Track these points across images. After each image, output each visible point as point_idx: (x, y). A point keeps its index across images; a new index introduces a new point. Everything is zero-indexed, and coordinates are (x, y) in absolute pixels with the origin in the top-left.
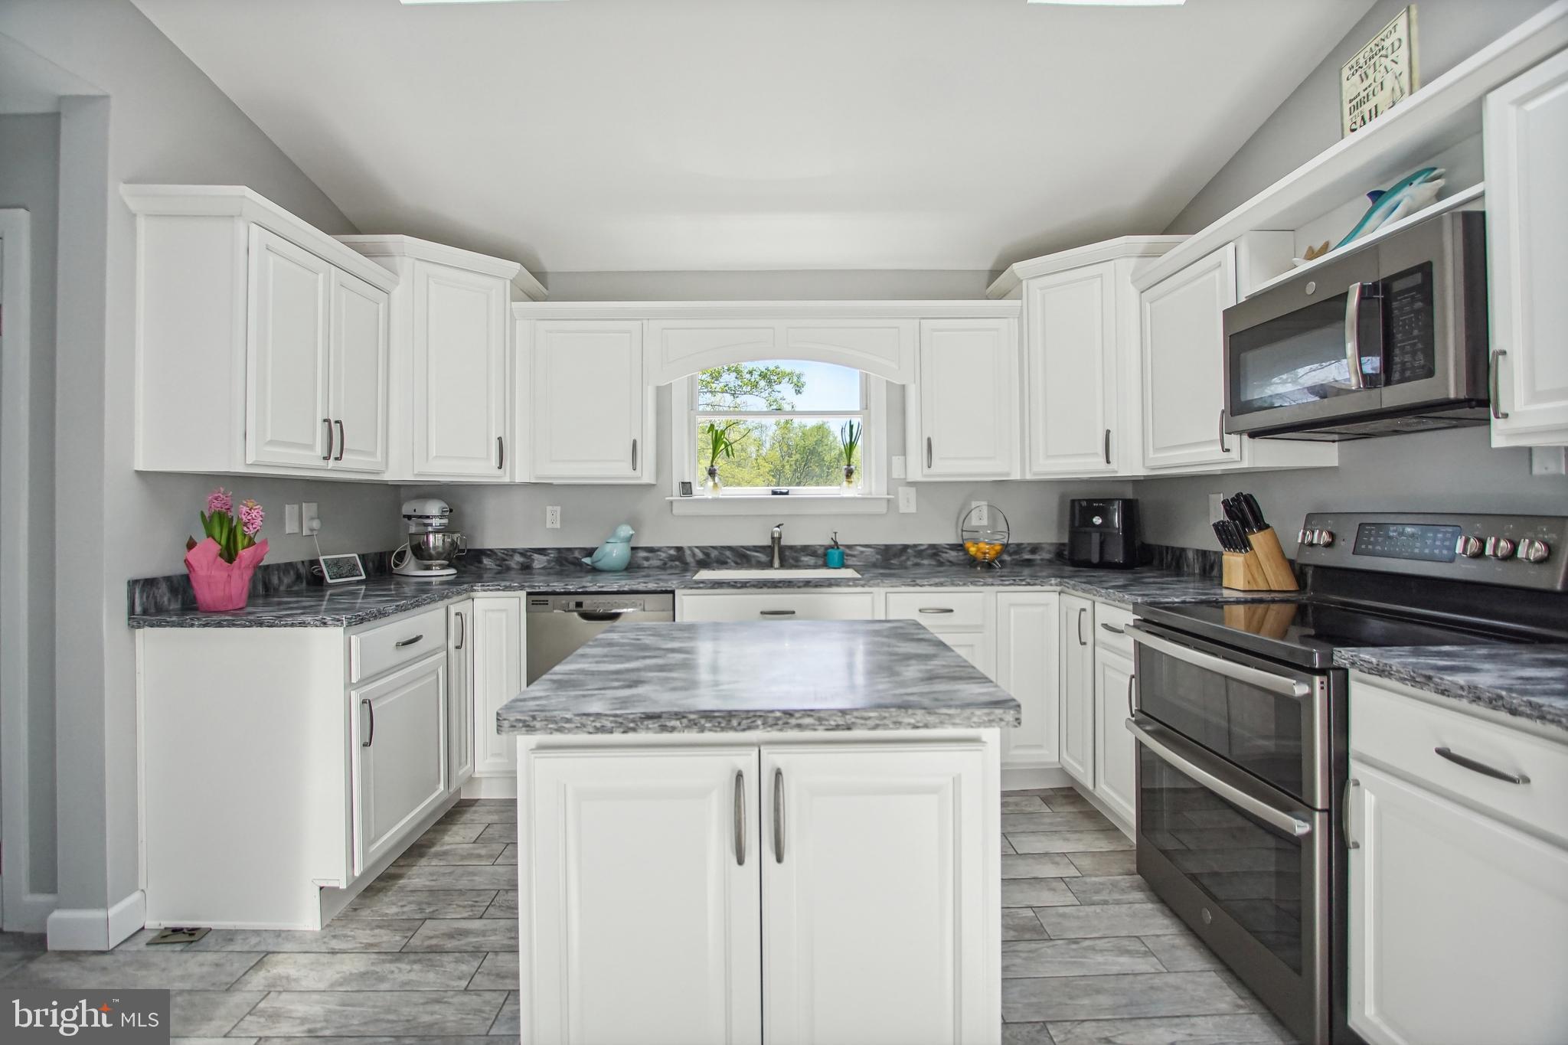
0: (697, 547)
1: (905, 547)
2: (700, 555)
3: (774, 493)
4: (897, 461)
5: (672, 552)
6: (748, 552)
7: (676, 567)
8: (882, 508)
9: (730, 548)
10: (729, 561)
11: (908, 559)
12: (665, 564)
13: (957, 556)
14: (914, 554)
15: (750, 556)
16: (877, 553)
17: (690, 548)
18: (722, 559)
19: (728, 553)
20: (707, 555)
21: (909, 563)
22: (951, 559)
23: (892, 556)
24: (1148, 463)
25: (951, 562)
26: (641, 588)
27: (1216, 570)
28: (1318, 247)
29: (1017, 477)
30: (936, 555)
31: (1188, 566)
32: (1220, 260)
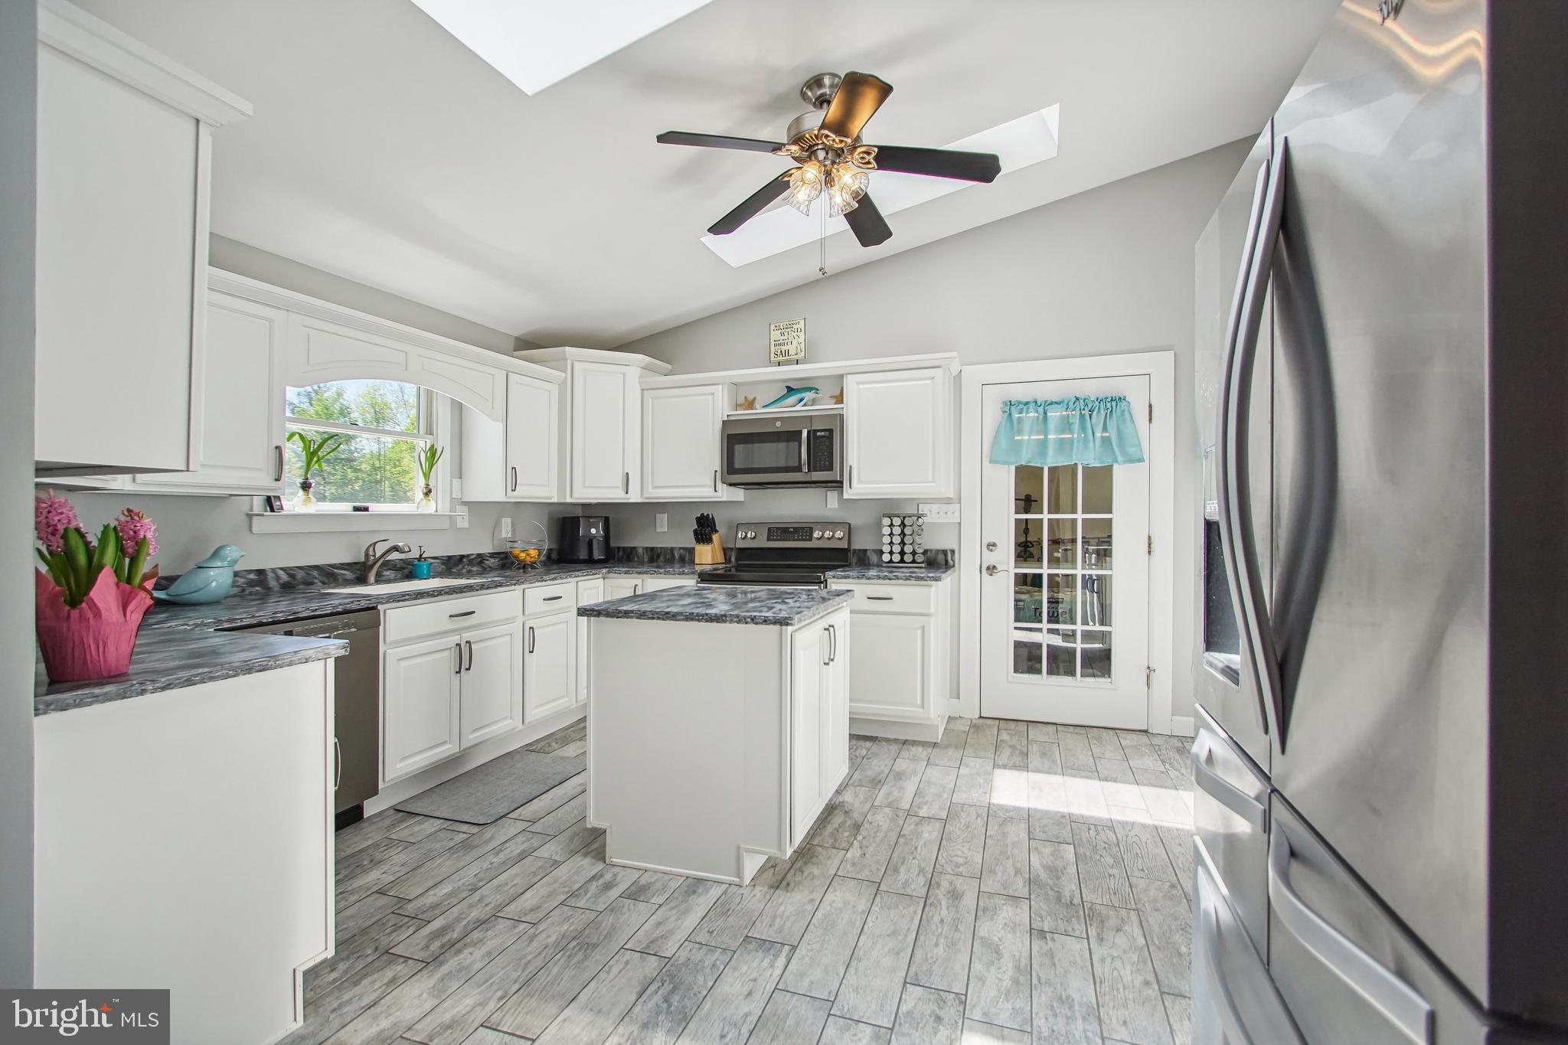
0: (281, 569)
1: (462, 557)
2: (284, 577)
3: (356, 509)
4: (456, 482)
5: (252, 576)
6: (336, 571)
7: (257, 593)
8: (446, 525)
9: (316, 567)
10: (316, 581)
11: (463, 567)
12: (243, 590)
13: (494, 562)
14: (468, 562)
15: (337, 574)
16: (443, 564)
17: (273, 570)
18: (310, 581)
19: (315, 573)
20: (292, 576)
21: (465, 571)
22: (491, 565)
23: (452, 565)
24: (646, 495)
25: (490, 567)
26: (354, 606)
27: (662, 558)
28: (750, 398)
29: (555, 500)
30: (481, 562)
31: (638, 558)
32: (712, 392)
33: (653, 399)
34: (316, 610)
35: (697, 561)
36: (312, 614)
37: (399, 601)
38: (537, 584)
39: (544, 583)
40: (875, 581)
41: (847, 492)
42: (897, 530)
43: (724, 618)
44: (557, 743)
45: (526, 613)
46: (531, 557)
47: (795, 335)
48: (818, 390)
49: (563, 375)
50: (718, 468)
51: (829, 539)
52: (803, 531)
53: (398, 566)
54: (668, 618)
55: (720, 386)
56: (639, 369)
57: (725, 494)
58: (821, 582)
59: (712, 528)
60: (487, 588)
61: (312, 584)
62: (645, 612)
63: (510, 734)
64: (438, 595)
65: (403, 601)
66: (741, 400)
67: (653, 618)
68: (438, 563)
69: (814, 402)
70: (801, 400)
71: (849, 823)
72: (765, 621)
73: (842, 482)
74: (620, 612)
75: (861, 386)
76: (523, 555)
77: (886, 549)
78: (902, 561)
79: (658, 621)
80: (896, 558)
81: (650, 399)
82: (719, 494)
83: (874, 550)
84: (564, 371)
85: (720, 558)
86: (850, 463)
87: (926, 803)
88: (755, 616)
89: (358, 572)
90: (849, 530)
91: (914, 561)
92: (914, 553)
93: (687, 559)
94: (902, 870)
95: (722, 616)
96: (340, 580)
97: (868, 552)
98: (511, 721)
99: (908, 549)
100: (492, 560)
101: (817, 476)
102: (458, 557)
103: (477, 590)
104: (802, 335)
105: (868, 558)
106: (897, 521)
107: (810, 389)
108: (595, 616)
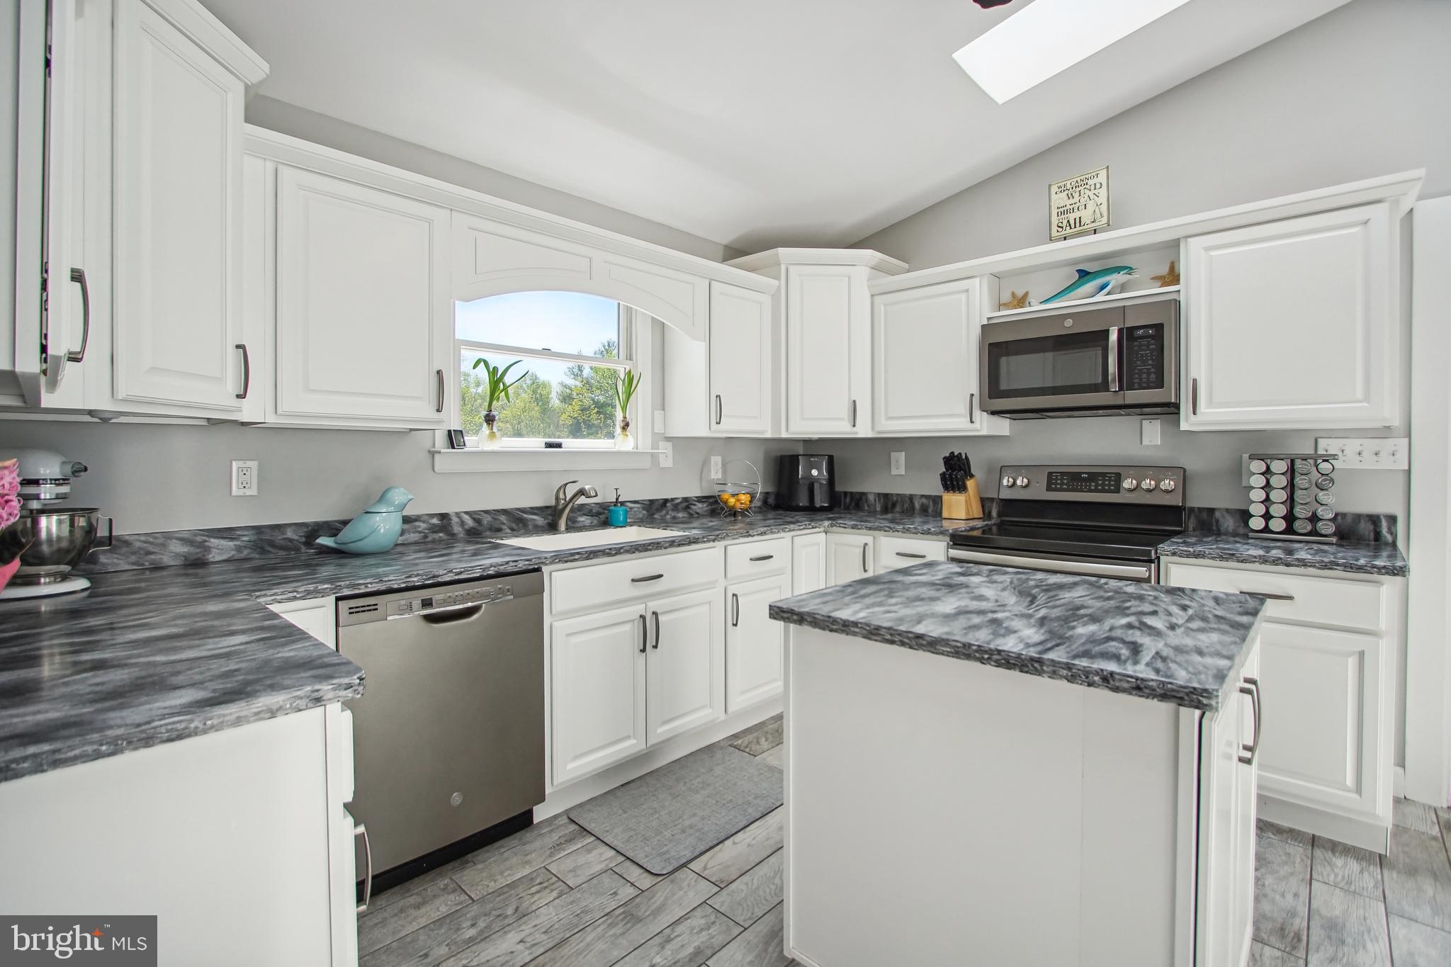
0: (466, 513)
1: (666, 501)
2: (470, 522)
3: (549, 445)
4: (658, 414)
5: (435, 521)
6: (525, 516)
7: (441, 540)
8: (647, 463)
9: (504, 512)
11: (667, 513)
12: (426, 537)
13: (702, 508)
14: (672, 508)
15: (527, 520)
16: (643, 509)
17: (457, 514)
18: (496, 526)
19: (503, 518)
20: (478, 521)
21: (668, 517)
22: (698, 511)
23: (654, 511)
24: (878, 428)
25: (698, 513)
26: (509, 568)
27: (898, 508)
28: (1020, 293)
29: (768, 435)
30: (688, 507)
31: (868, 506)
32: (966, 288)
33: (885, 305)
34: (461, 573)
35: (945, 514)
36: (457, 577)
37: (566, 562)
38: (742, 540)
39: (750, 539)
40: (1257, 566)
41: (1187, 420)
42: (1279, 481)
43: (1036, 665)
45: (729, 575)
46: (742, 504)
47: (1091, 194)
48: (1131, 269)
49: (776, 282)
50: (975, 390)
51: (1149, 491)
52: (1108, 478)
53: (594, 511)
54: (920, 647)
55: (977, 280)
56: (868, 269)
57: (986, 425)
58: (1151, 561)
59: (965, 472)
60: (679, 545)
61: (499, 530)
62: (878, 628)
63: (709, 726)
64: (616, 554)
65: (571, 561)
66: (1006, 297)
67: (892, 642)
68: (639, 508)
69: (1123, 288)
70: (1103, 287)
72: (1138, 688)
73: (1177, 406)
74: (835, 621)
75: (1213, 253)
76: (732, 501)
77: (1257, 509)
78: (1289, 530)
79: (902, 649)
80: (1278, 525)
81: (882, 307)
82: (977, 425)
83: (1227, 510)
84: (777, 278)
85: (977, 511)
86: (1193, 374)
88: (1112, 674)
89: (550, 517)
90: (1184, 477)
91: (1314, 533)
92: (1314, 519)
93: (930, 510)
95: (1032, 659)
96: (531, 527)
97: (1217, 514)
98: (714, 709)
99: (1299, 511)
100: (700, 505)
101: (1133, 396)
102: (661, 502)
103: (666, 548)
104: (1103, 192)
105: (1217, 521)
106: (1279, 466)
107: (1117, 269)
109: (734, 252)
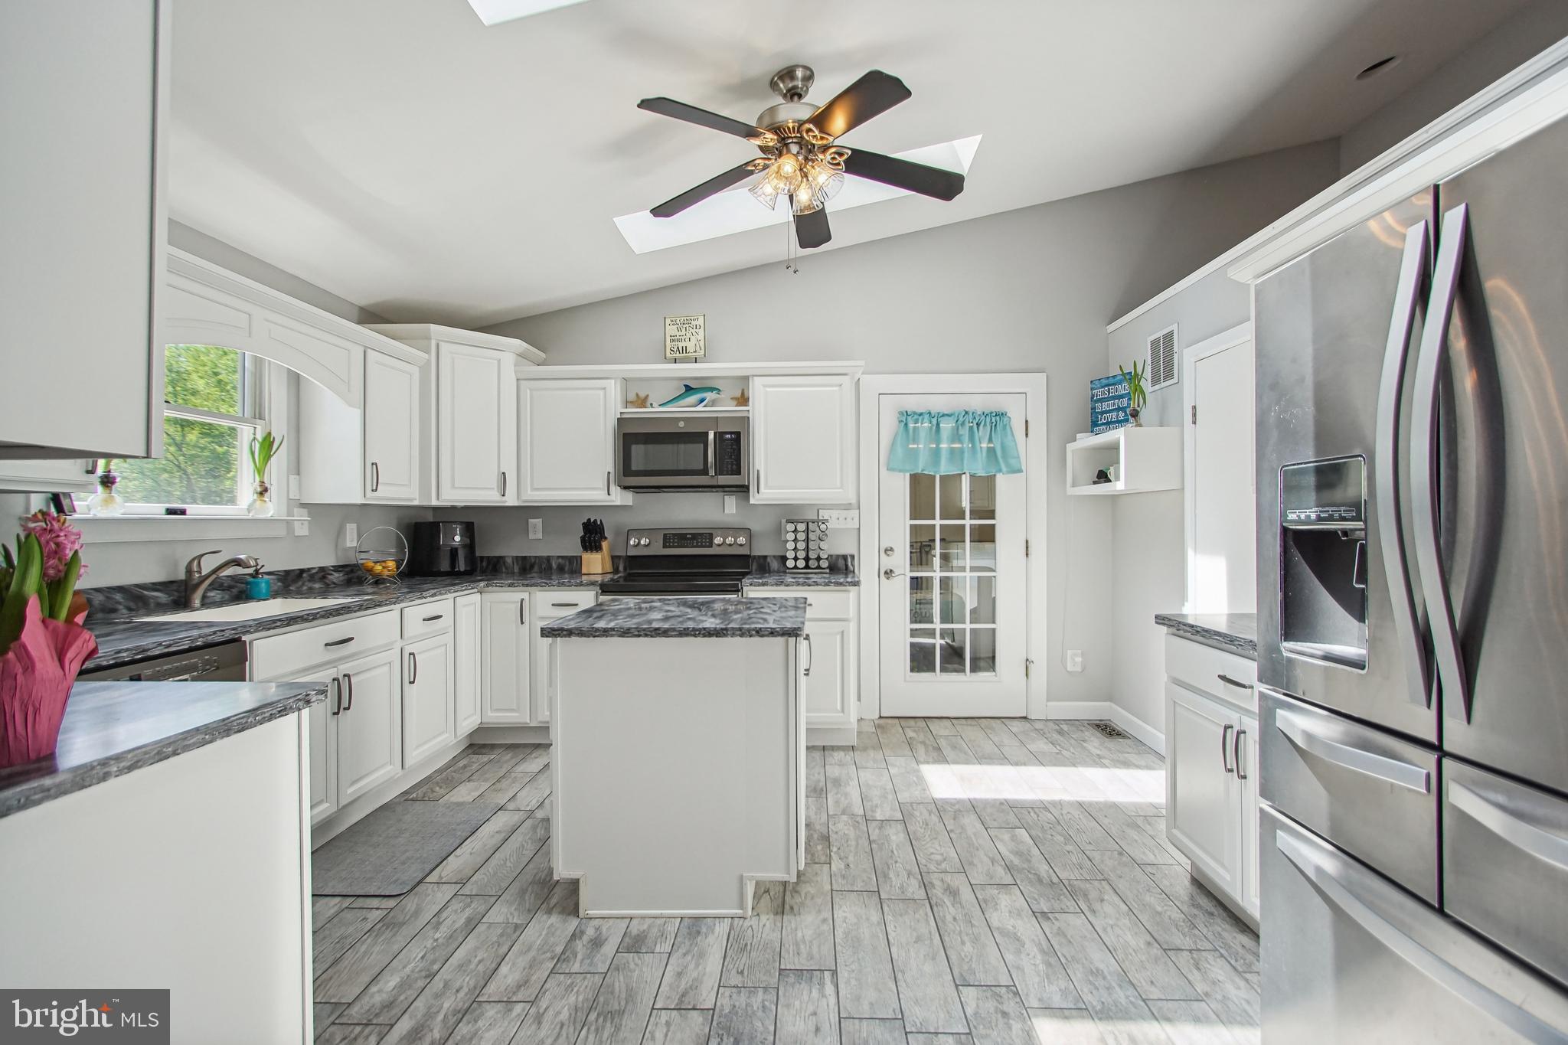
1: (302, 571)
3: (170, 512)
4: (293, 479)
6: (146, 593)
8: (281, 532)
9: (120, 589)
11: (303, 585)
13: (338, 577)
14: (308, 578)
15: (148, 597)
16: (279, 580)
18: (111, 606)
19: (118, 597)
21: (305, 588)
23: (291, 582)
24: (524, 498)
25: (334, 583)
26: (217, 638)
27: (536, 568)
28: (642, 395)
29: (416, 503)
30: (324, 577)
31: (506, 568)
32: (604, 386)
33: (531, 390)
34: (169, 646)
35: (584, 570)
36: (166, 650)
37: (269, 629)
38: (417, 601)
39: (424, 600)
40: (795, 588)
41: (754, 496)
42: (801, 536)
43: (725, 632)
44: (441, 788)
45: (407, 636)
46: (389, 571)
47: (693, 331)
48: (719, 390)
49: (426, 356)
50: (612, 470)
51: (730, 545)
52: (703, 537)
53: (226, 585)
54: (658, 635)
55: (613, 381)
56: (515, 355)
57: (619, 497)
58: (738, 591)
59: (601, 534)
60: (366, 609)
61: (114, 611)
62: (629, 629)
63: (391, 782)
64: (313, 619)
65: (274, 628)
66: (632, 397)
67: (639, 636)
68: (274, 579)
69: (713, 403)
70: (702, 401)
71: (816, 836)
72: (772, 633)
73: (748, 487)
74: (597, 630)
75: (768, 389)
76: (378, 568)
77: (790, 555)
78: (807, 567)
79: (646, 638)
80: (801, 564)
81: (528, 391)
82: (612, 497)
83: (774, 556)
84: (428, 352)
85: (609, 568)
86: (757, 467)
87: (877, 806)
88: (760, 629)
89: (176, 593)
90: (749, 533)
91: (819, 567)
92: (819, 559)
93: (566, 569)
94: (891, 875)
95: (722, 629)
96: (152, 605)
97: (769, 560)
98: (392, 767)
99: (812, 555)
100: (336, 575)
101: (724, 480)
102: (298, 572)
103: (355, 612)
104: (701, 332)
105: (769, 564)
106: (801, 527)
107: (712, 389)
108: (565, 636)
109: (372, 315)
